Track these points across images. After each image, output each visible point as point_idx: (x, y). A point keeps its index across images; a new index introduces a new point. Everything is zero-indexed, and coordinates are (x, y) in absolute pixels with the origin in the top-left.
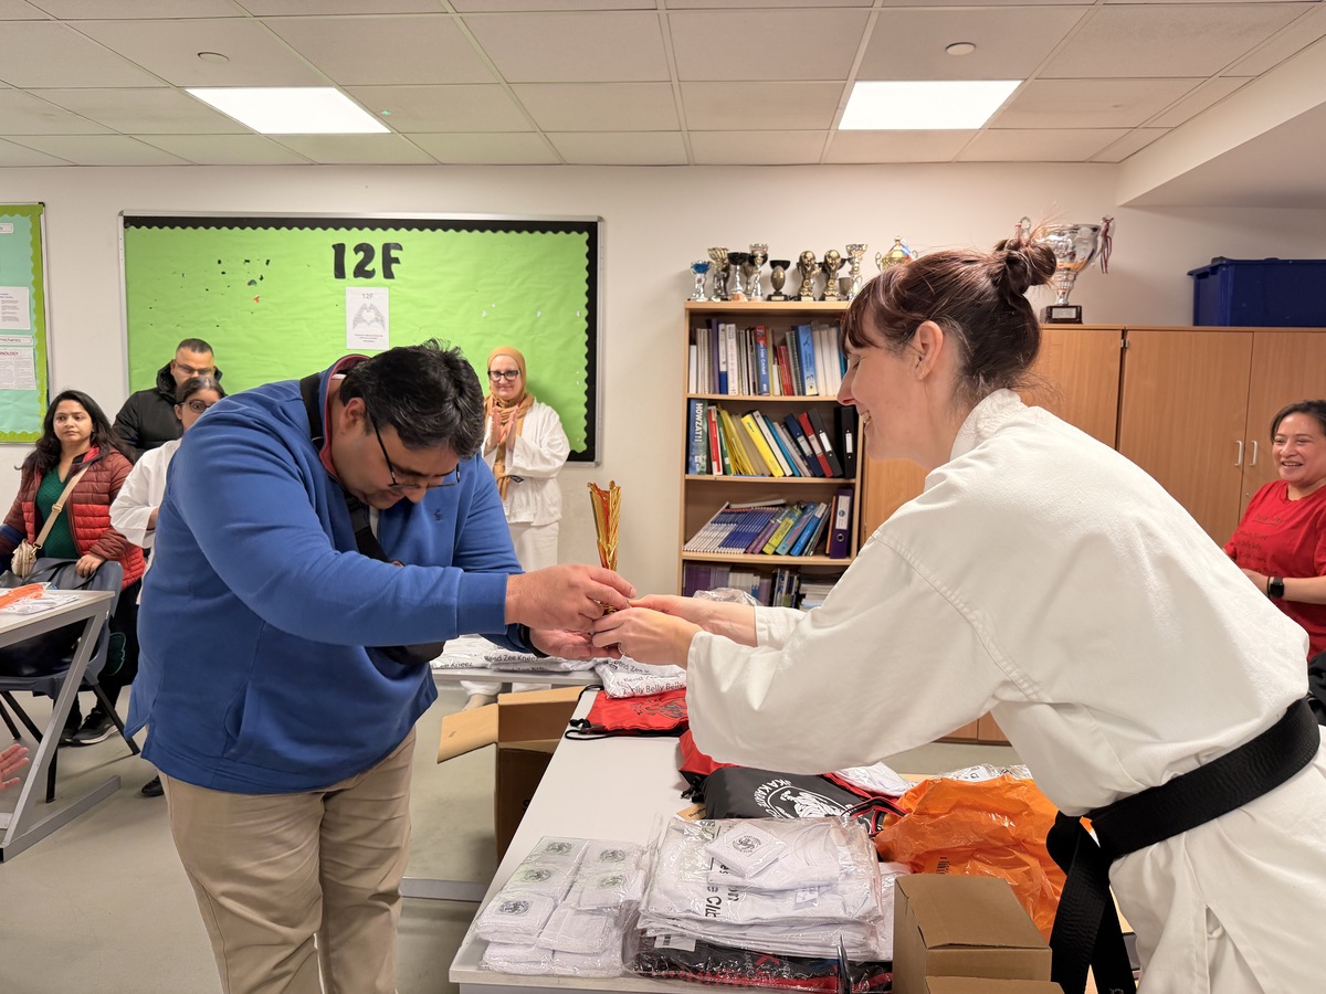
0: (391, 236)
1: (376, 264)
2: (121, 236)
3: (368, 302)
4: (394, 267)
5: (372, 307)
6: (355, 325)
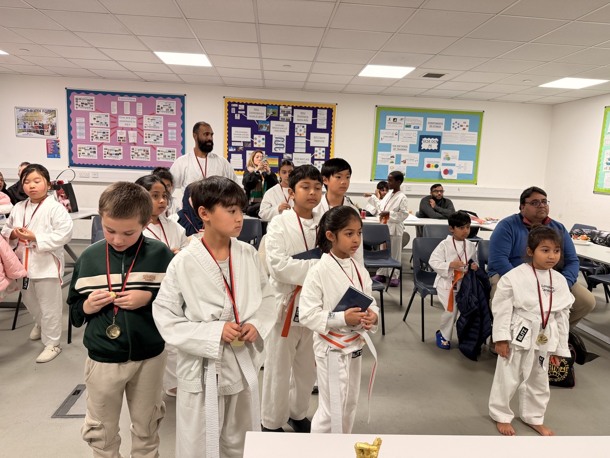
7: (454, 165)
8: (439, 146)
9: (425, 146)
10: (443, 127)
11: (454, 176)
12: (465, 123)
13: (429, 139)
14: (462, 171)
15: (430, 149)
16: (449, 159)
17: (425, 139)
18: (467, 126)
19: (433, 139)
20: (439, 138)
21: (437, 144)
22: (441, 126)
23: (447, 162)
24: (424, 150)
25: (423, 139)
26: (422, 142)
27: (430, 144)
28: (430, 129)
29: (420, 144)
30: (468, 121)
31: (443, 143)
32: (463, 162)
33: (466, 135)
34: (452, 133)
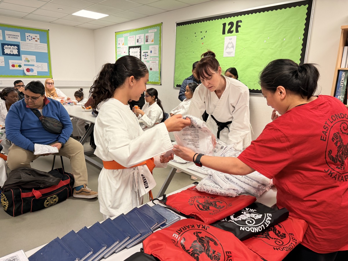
0: (239, 18)
1: (234, 28)
2: (176, 29)
3: (230, 41)
4: (239, 28)
5: (231, 43)
6: (226, 49)
7: (33, 65)
8: (19, 52)
9: (7, 51)
10: (19, 38)
11: (35, 73)
12: (36, 36)
13: (9, 46)
14: (40, 70)
15: (12, 53)
16: (29, 61)
17: (6, 46)
18: (38, 39)
19: (13, 46)
20: (18, 46)
21: (17, 51)
22: (18, 37)
23: (27, 63)
24: (7, 54)
25: (5, 46)
26: (4, 48)
27: (12, 50)
28: (8, 39)
29: (3, 50)
30: (38, 36)
31: (21, 49)
32: (40, 64)
33: (39, 45)
34: (27, 43)
